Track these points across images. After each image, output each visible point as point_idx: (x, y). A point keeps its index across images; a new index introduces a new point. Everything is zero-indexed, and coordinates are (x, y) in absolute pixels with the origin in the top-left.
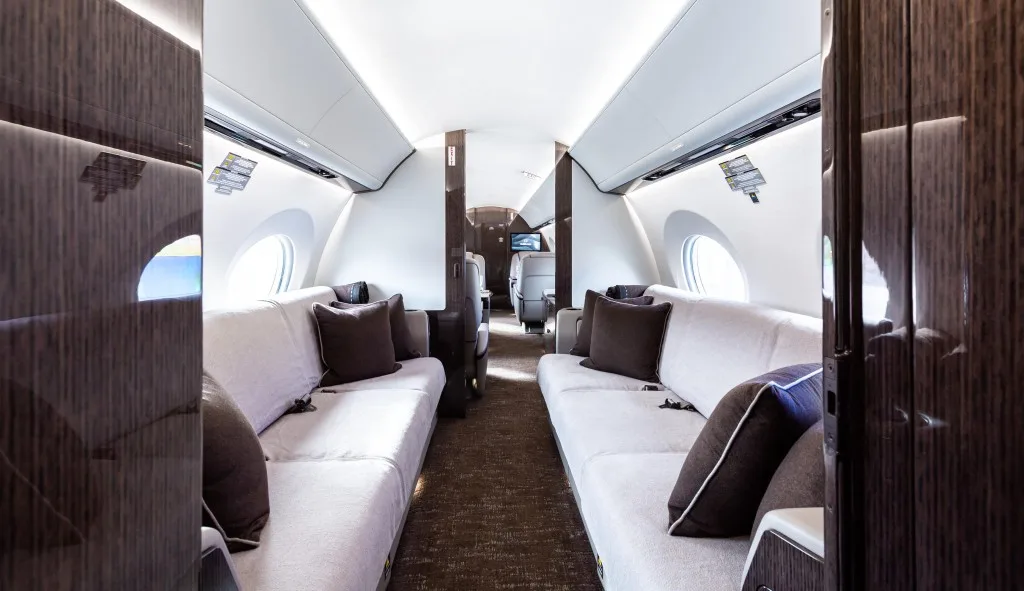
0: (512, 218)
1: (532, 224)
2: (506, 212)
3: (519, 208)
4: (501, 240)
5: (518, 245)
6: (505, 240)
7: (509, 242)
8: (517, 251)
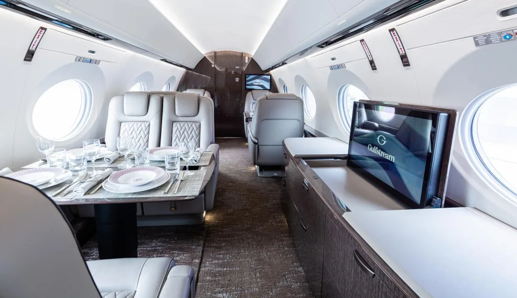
0: (247, 61)
1: (264, 67)
2: (242, 56)
3: (252, 53)
4: (237, 80)
5: (252, 85)
6: (241, 80)
7: (244, 81)
8: (251, 90)
